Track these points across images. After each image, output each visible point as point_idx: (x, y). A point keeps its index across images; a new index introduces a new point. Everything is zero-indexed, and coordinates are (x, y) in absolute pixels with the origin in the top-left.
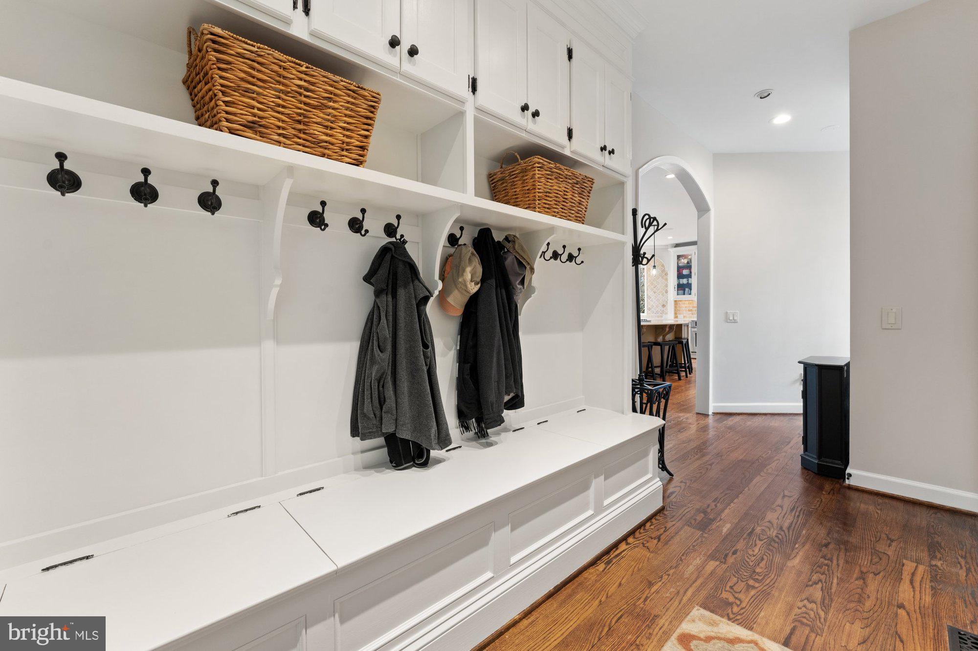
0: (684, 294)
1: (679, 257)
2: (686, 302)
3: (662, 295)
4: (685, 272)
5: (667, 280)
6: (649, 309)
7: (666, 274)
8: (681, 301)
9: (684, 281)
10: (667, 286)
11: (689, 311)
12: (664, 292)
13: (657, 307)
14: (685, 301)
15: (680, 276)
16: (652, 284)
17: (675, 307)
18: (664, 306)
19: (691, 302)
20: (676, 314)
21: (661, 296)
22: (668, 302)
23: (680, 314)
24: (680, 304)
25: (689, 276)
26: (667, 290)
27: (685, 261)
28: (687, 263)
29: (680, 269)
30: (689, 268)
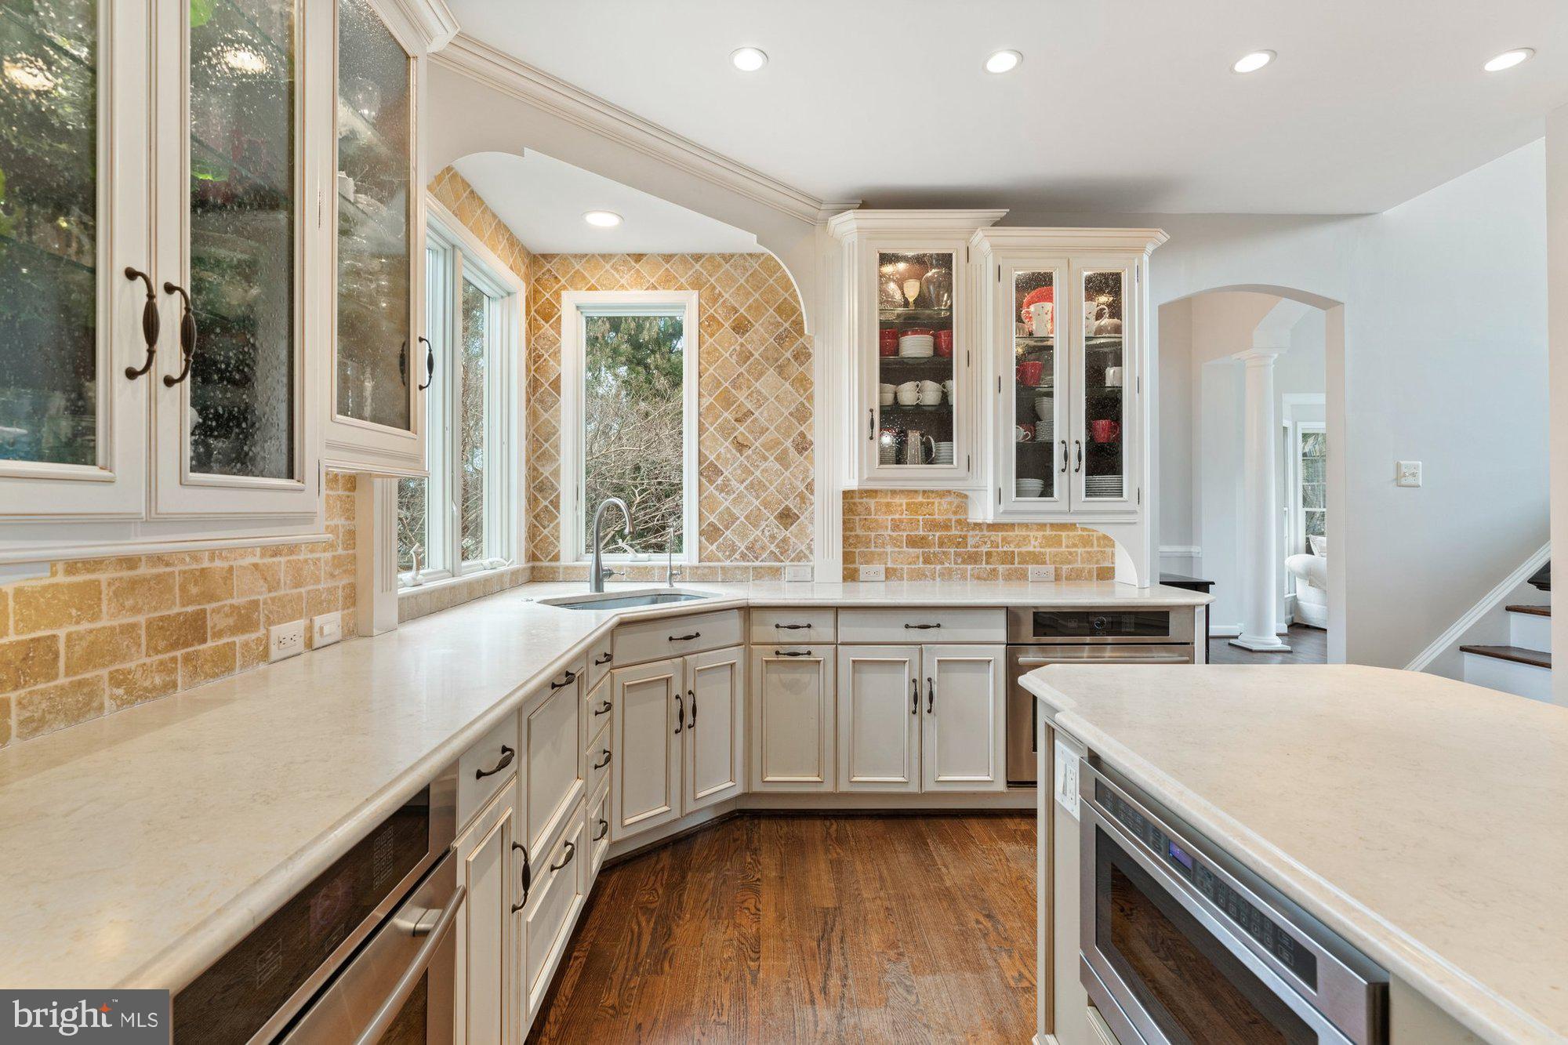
0: (903, 460)
1: (885, 261)
2: (897, 500)
3: (782, 459)
4: (915, 346)
5: (803, 383)
6: (710, 533)
7: (803, 356)
8: (879, 493)
9: (908, 393)
10: (803, 414)
11: (913, 542)
12: (788, 443)
13: (754, 519)
14: (894, 492)
15: (893, 370)
16: (727, 401)
17: (847, 525)
18: (787, 517)
19: (920, 499)
20: (848, 557)
21: (772, 464)
22: (817, 499)
23: (868, 559)
24: (868, 510)
25: (939, 368)
26: (817, 436)
27: (912, 290)
28: (922, 301)
29: (890, 334)
30: (941, 327)
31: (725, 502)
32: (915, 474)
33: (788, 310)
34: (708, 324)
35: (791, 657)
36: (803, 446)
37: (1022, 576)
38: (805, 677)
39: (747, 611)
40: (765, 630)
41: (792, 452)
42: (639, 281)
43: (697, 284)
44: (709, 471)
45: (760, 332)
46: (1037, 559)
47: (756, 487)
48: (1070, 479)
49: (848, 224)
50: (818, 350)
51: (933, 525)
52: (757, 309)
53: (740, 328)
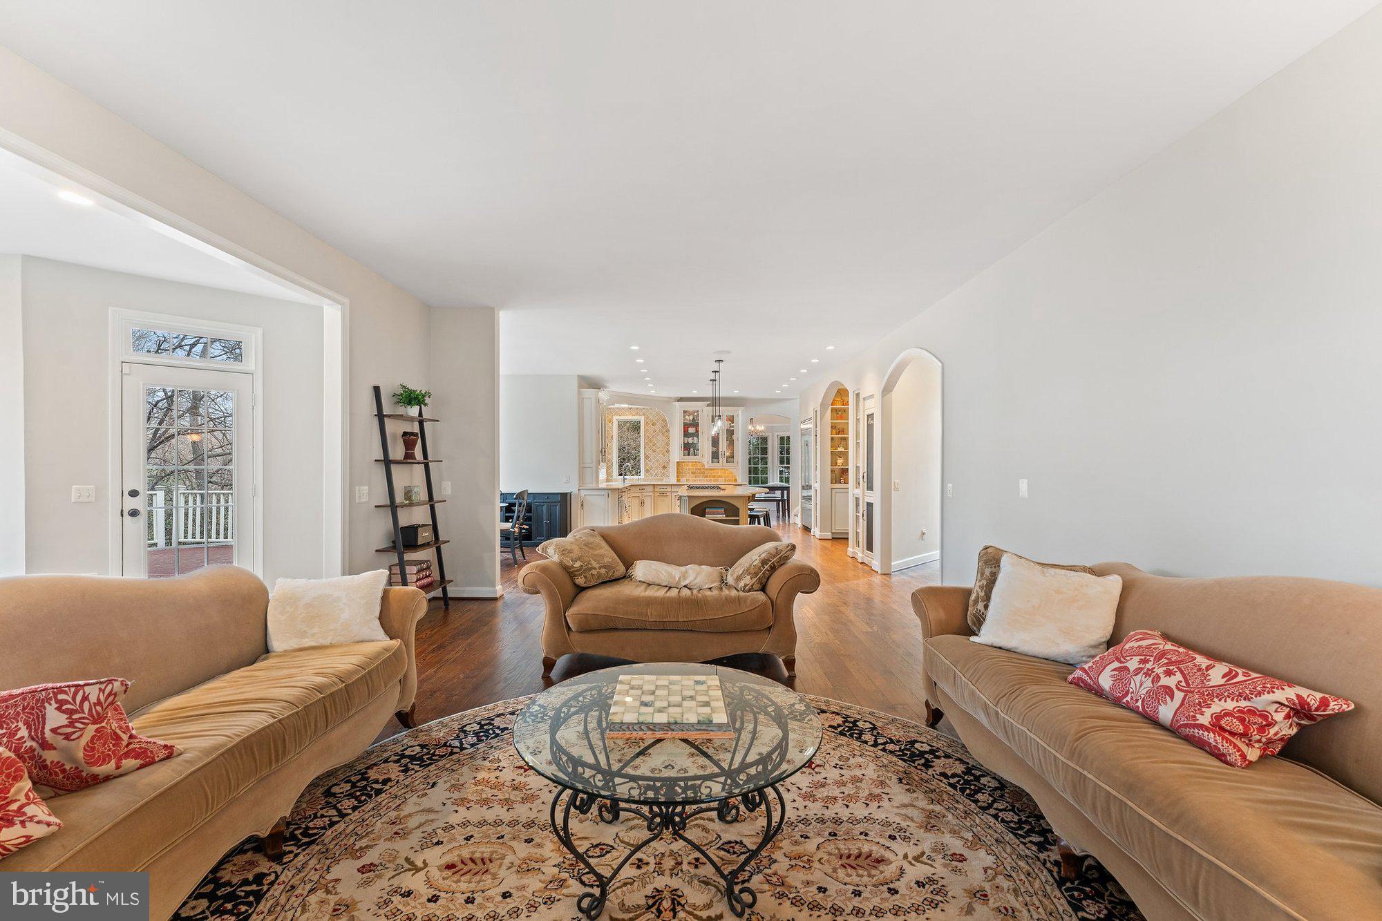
0: (689, 455)
1: (685, 412)
2: (687, 464)
3: (663, 454)
4: (691, 430)
5: (668, 437)
6: (647, 471)
7: (668, 431)
8: (684, 462)
9: (690, 440)
10: (668, 444)
11: (693, 473)
12: (665, 451)
13: (657, 467)
14: (686, 462)
15: (686, 434)
17: (678, 468)
18: (664, 467)
19: (692, 463)
20: (678, 477)
21: (661, 455)
22: (671, 463)
23: (681, 475)
24: (682, 466)
25: (696, 434)
26: (671, 449)
27: (691, 418)
28: (693, 420)
29: (686, 426)
30: (696, 425)
31: (650, 464)
32: (692, 458)
33: (664, 420)
34: (646, 424)
35: (663, 495)
36: (668, 451)
37: (717, 481)
38: (665, 498)
39: (654, 485)
40: (657, 489)
41: (666, 453)
42: (631, 414)
43: (644, 414)
44: (646, 457)
45: (658, 426)
46: (721, 477)
47: (657, 461)
48: (723, 460)
49: (677, 404)
50: (671, 429)
51: (698, 469)
52: (658, 421)
53: (654, 425)
